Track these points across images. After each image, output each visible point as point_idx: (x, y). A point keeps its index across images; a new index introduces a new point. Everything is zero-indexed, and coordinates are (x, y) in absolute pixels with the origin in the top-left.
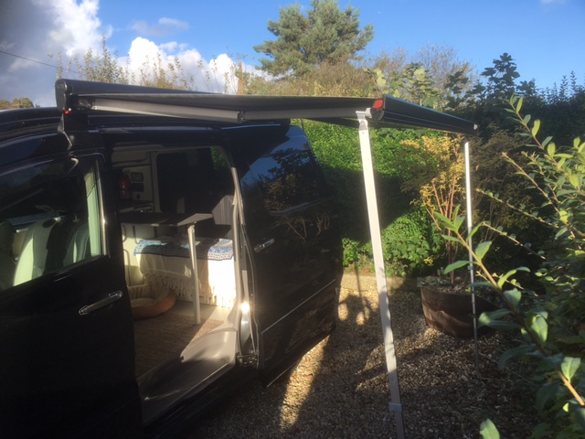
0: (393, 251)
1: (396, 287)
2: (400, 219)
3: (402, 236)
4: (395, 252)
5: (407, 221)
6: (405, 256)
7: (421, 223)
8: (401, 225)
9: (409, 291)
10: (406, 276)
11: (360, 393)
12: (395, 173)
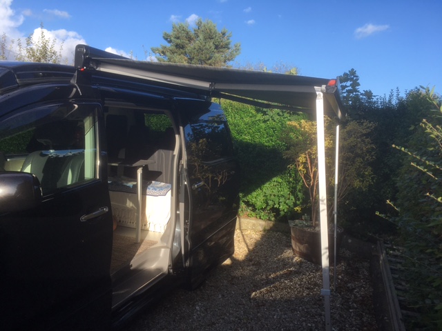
0: (269, 202)
1: (268, 228)
2: (275, 179)
3: (275, 192)
4: (270, 203)
5: (280, 180)
6: (276, 206)
7: (289, 182)
8: (275, 183)
9: (277, 232)
10: (275, 221)
11: (254, 299)
12: (274, 146)
